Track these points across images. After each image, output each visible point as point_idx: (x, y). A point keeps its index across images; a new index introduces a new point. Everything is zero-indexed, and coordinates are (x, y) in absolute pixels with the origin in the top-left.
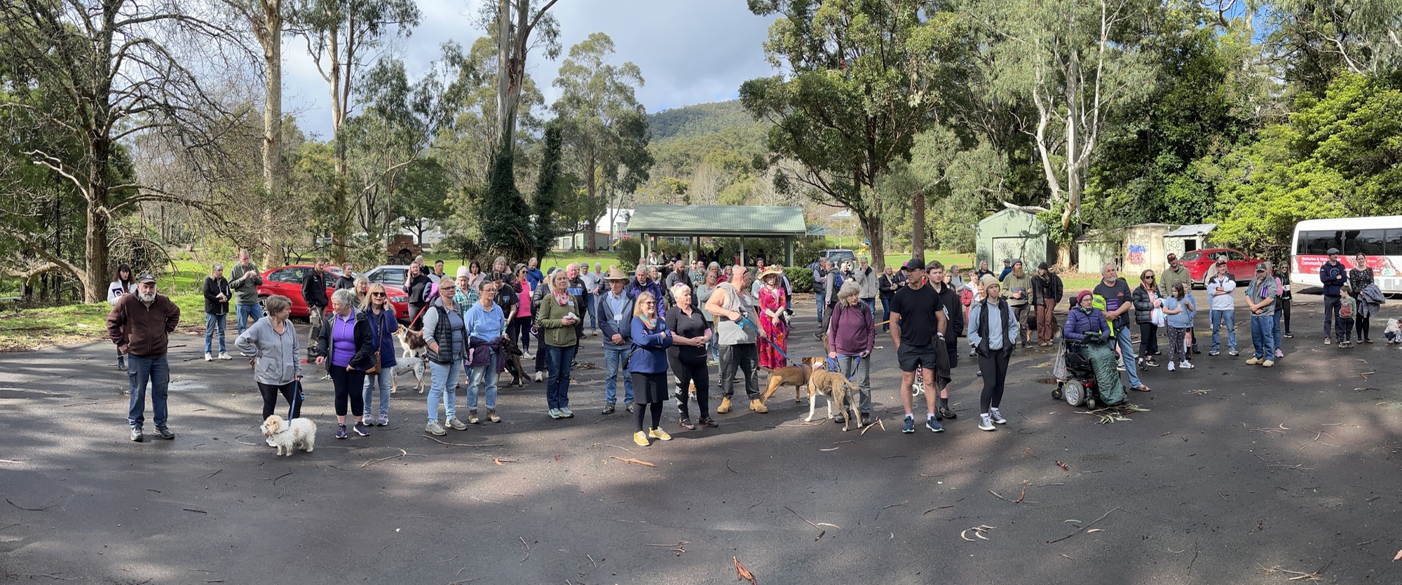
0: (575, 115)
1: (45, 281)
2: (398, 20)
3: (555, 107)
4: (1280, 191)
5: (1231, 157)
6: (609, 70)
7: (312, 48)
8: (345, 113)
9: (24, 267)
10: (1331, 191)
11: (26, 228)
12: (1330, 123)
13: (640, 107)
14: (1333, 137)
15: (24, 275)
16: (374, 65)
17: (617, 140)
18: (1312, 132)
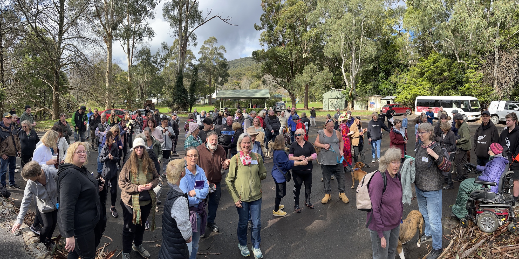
0: (205, 62)
1: (41, 113)
2: (148, 36)
3: (199, 60)
4: (414, 87)
5: (401, 76)
6: (216, 48)
7: (122, 44)
8: (131, 63)
9: (34, 109)
10: (428, 87)
11: (35, 99)
12: (429, 67)
13: (225, 59)
14: (429, 71)
15: (34, 112)
16: (141, 49)
17: (217, 69)
18: (424, 70)
